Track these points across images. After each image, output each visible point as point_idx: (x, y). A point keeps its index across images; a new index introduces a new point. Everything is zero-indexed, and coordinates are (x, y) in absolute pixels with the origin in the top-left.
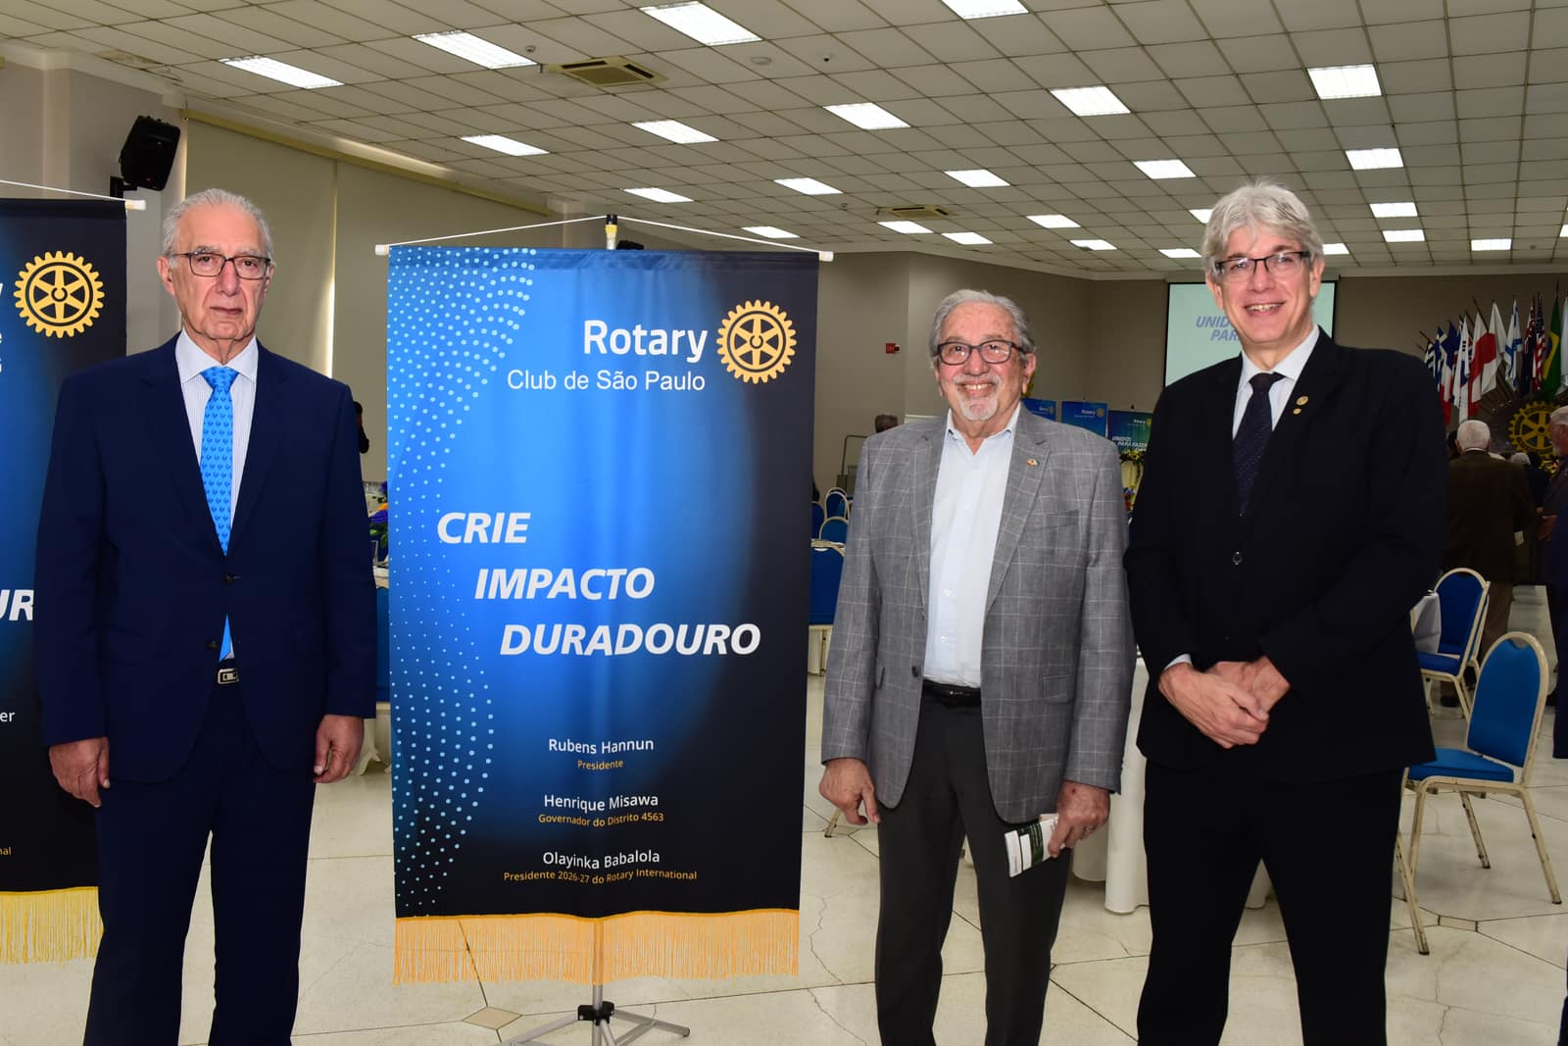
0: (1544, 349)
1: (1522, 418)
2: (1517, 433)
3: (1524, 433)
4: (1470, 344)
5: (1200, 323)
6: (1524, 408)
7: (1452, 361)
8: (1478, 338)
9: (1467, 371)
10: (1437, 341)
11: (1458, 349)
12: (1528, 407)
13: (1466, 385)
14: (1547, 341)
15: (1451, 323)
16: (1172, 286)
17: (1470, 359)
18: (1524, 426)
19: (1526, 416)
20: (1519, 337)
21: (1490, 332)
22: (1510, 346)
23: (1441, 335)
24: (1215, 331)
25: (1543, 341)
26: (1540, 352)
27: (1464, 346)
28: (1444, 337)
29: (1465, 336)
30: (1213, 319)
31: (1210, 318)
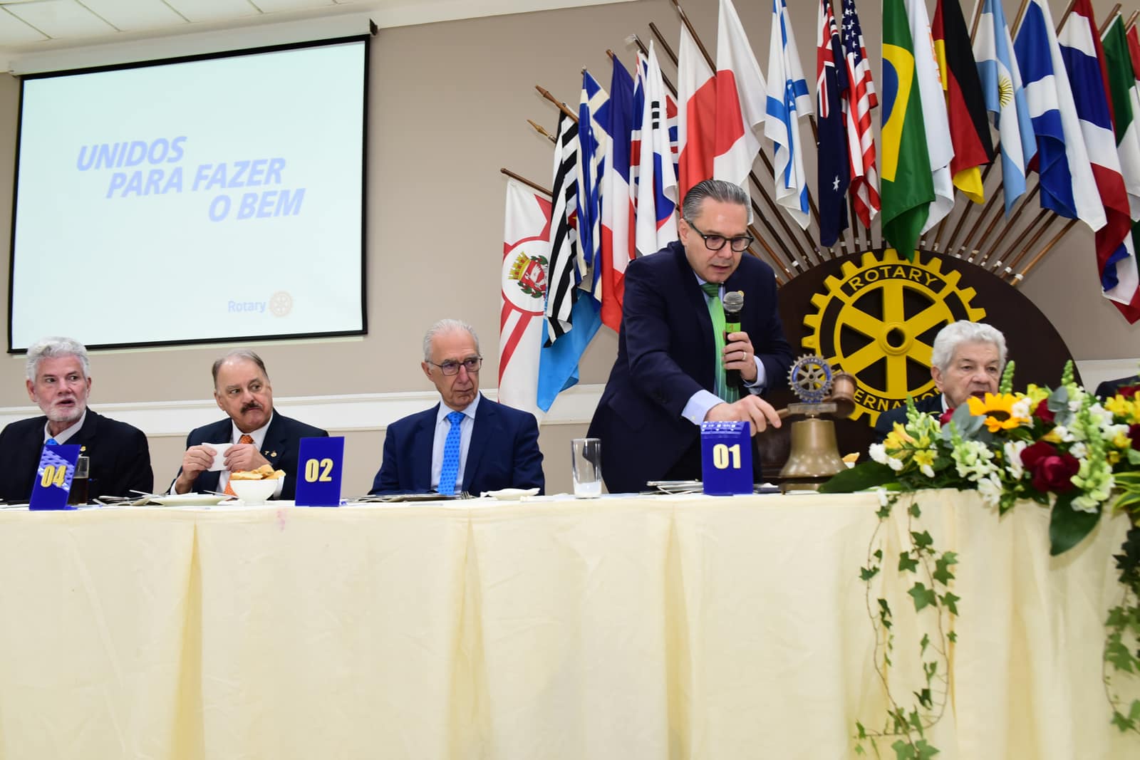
0: (873, 103)
1: (836, 306)
2: (828, 351)
3: (847, 352)
4: (672, 112)
5: (85, 162)
6: (840, 275)
7: (626, 157)
8: (691, 93)
9: (669, 180)
10: (584, 109)
11: (638, 126)
12: (849, 269)
13: (671, 223)
14: (878, 76)
15: (614, 59)
16: (27, 83)
17: (674, 150)
18: (845, 328)
19: (849, 301)
20: (797, 77)
21: (720, 67)
22: (780, 97)
23: (592, 89)
24: (116, 176)
25: (868, 77)
26: (863, 105)
27: (656, 115)
28: (602, 97)
29: (654, 90)
30: (111, 149)
31: (105, 147)
